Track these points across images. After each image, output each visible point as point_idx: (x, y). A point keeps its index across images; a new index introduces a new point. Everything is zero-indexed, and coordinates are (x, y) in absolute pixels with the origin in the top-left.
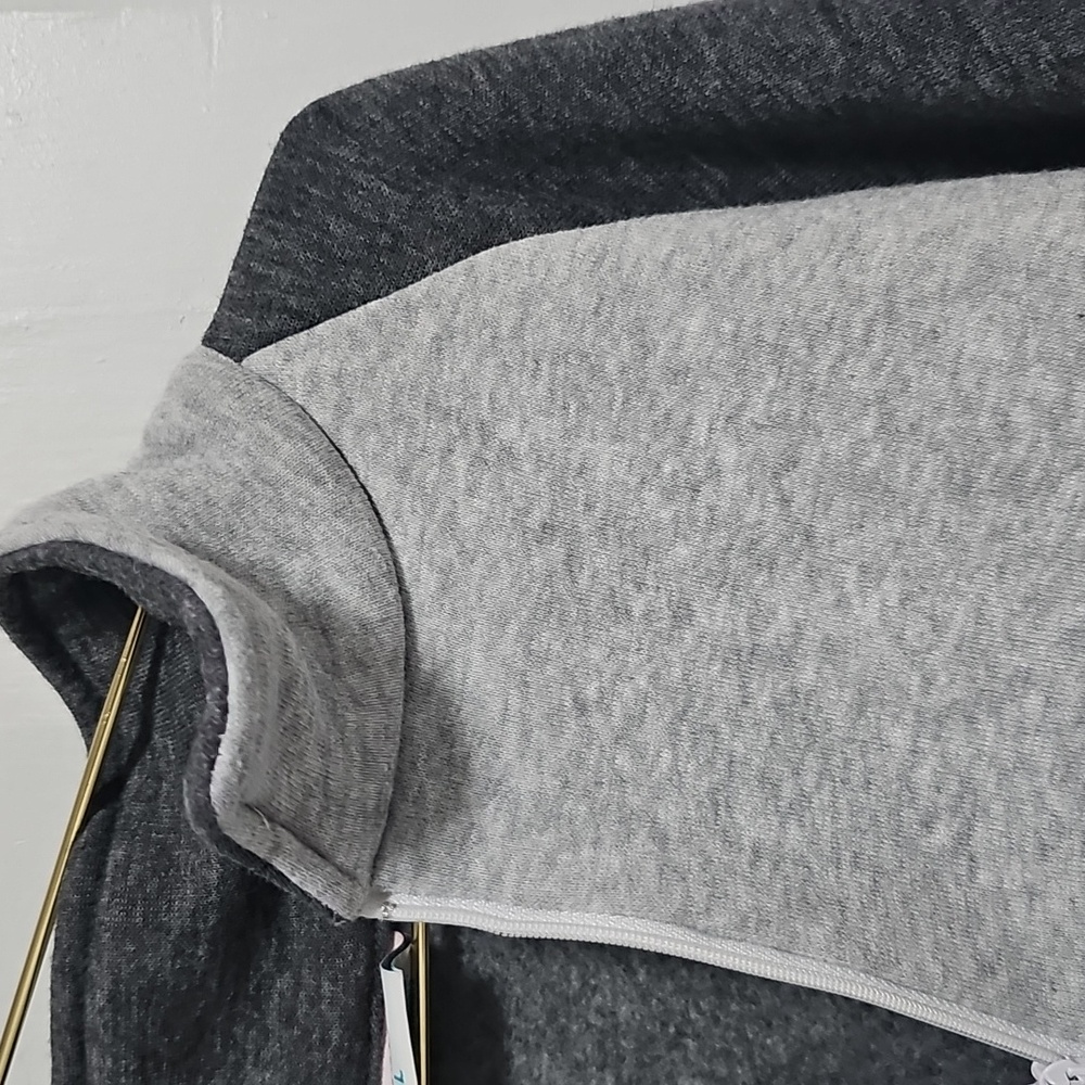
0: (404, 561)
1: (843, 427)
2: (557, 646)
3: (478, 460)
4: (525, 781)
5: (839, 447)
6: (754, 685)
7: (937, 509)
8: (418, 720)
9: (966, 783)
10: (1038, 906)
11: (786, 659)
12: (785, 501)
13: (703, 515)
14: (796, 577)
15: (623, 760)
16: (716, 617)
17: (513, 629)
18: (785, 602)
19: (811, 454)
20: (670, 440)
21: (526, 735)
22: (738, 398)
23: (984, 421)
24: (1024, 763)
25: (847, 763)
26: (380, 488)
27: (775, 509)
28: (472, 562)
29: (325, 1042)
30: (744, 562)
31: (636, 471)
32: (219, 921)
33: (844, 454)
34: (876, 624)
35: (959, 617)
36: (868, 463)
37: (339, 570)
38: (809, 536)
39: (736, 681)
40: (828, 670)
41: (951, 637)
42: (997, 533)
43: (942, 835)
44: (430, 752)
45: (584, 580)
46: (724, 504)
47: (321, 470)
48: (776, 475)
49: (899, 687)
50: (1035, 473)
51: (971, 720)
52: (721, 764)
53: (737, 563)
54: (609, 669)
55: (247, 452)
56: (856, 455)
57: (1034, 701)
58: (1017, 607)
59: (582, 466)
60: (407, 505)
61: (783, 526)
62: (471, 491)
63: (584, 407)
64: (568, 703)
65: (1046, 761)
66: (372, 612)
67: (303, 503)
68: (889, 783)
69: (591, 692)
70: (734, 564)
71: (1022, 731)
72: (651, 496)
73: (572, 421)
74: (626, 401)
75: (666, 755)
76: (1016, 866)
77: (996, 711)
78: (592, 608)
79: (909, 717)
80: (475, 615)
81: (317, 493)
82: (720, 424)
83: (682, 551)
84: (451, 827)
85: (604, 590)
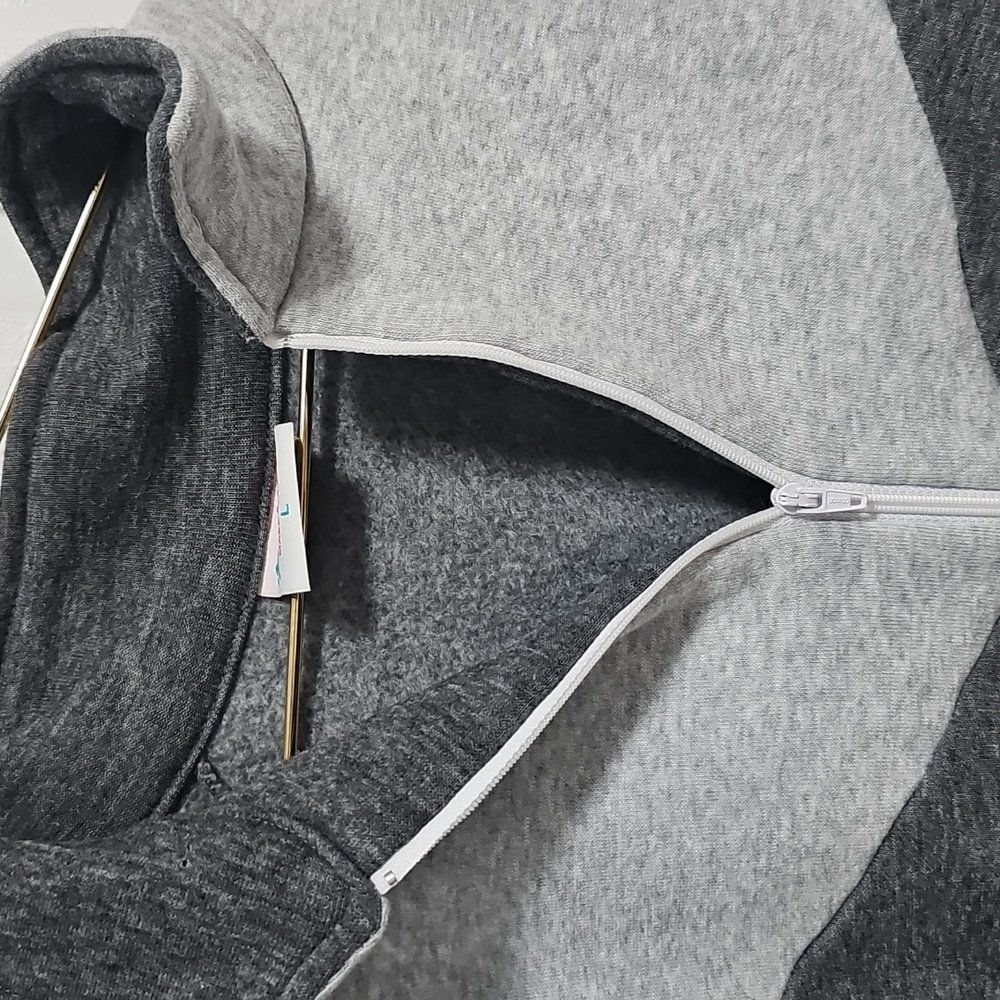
0: (307, 125)
1: (630, 30)
2: (421, 179)
3: (365, 58)
4: (395, 263)
5: (628, 46)
6: (566, 216)
7: (697, 88)
8: (314, 228)
9: (720, 287)
10: (773, 376)
11: (591, 201)
12: (590, 88)
13: (531, 99)
14: (598, 143)
15: (468, 256)
16: (539, 170)
17: (388, 167)
18: (589, 161)
19: (608, 51)
20: (508, 45)
21: (396, 236)
22: (555, 13)
23: (727, 21)
24: (761, 274)
25: (632, 272)
26: (293, 72)
27: (583, 94)
28: (360, 122)
29: (223, 516)
30: (561, 133)
31: (482, 68)
32: (145, 402)
33: (631, 50)
34: (655, 176)
35: (714, 168)
36: (648, 57)
37: (259, 116)
38: (607, 112)
39: (553, 213)
40: (620, 209)
41: (708, 184)
42: (739, 105)
43: (702, 324)
44: (324, 247)
45: (443, 139)
46: (546, 93)
47: (249, 52)
48: (584, 70)
49: (672, 221)
50: (763, 59)
51: (723, 243)
52: (541, 263)
53: (554, 134)
54: (460, 196)
55: (195, 37)
56: (639, 52)
57: (768, 227)
58: (754, 159)
59: (443, 65)
60: (312, 84)
61: (590, 107)
62: (360, 76)
63: (446, 23)
64: (429, 216)
65: (778, 272)
66: (283, 144)
67: (234, 71)
68: (664, 286)
69: (446, 212)
70: (553, 135)
71: (759, 251)
72: (493, 86)
73: (437, 33)
74: (476, 17)
75: (501, 255)
76: (757, 347)
77: (741, 234)
78: (448, 158)
79: (679, 242)
80: (360, 158)
81: (246, 66)
82: (544, 32)
83: (515, 125)
84: (337, 288)
85: (458, 147)
